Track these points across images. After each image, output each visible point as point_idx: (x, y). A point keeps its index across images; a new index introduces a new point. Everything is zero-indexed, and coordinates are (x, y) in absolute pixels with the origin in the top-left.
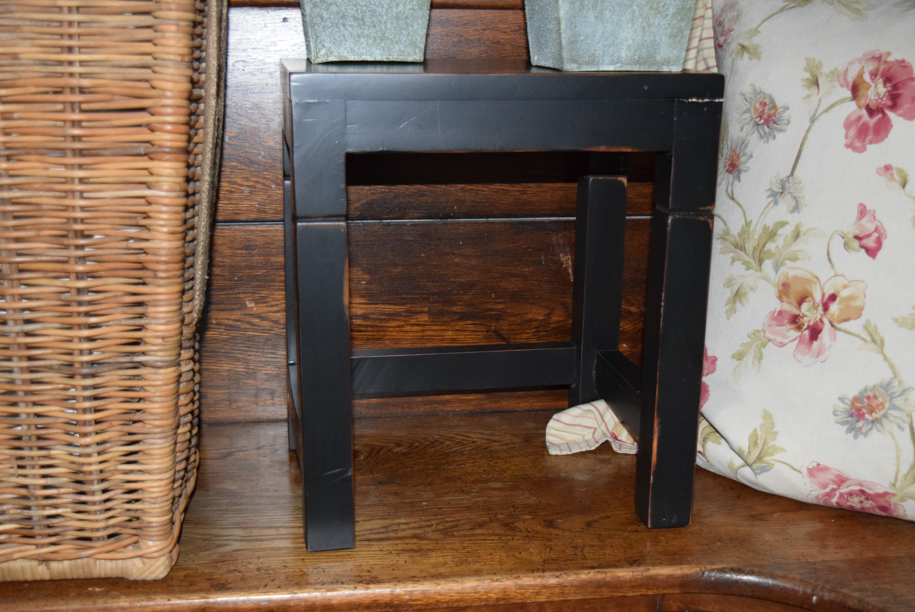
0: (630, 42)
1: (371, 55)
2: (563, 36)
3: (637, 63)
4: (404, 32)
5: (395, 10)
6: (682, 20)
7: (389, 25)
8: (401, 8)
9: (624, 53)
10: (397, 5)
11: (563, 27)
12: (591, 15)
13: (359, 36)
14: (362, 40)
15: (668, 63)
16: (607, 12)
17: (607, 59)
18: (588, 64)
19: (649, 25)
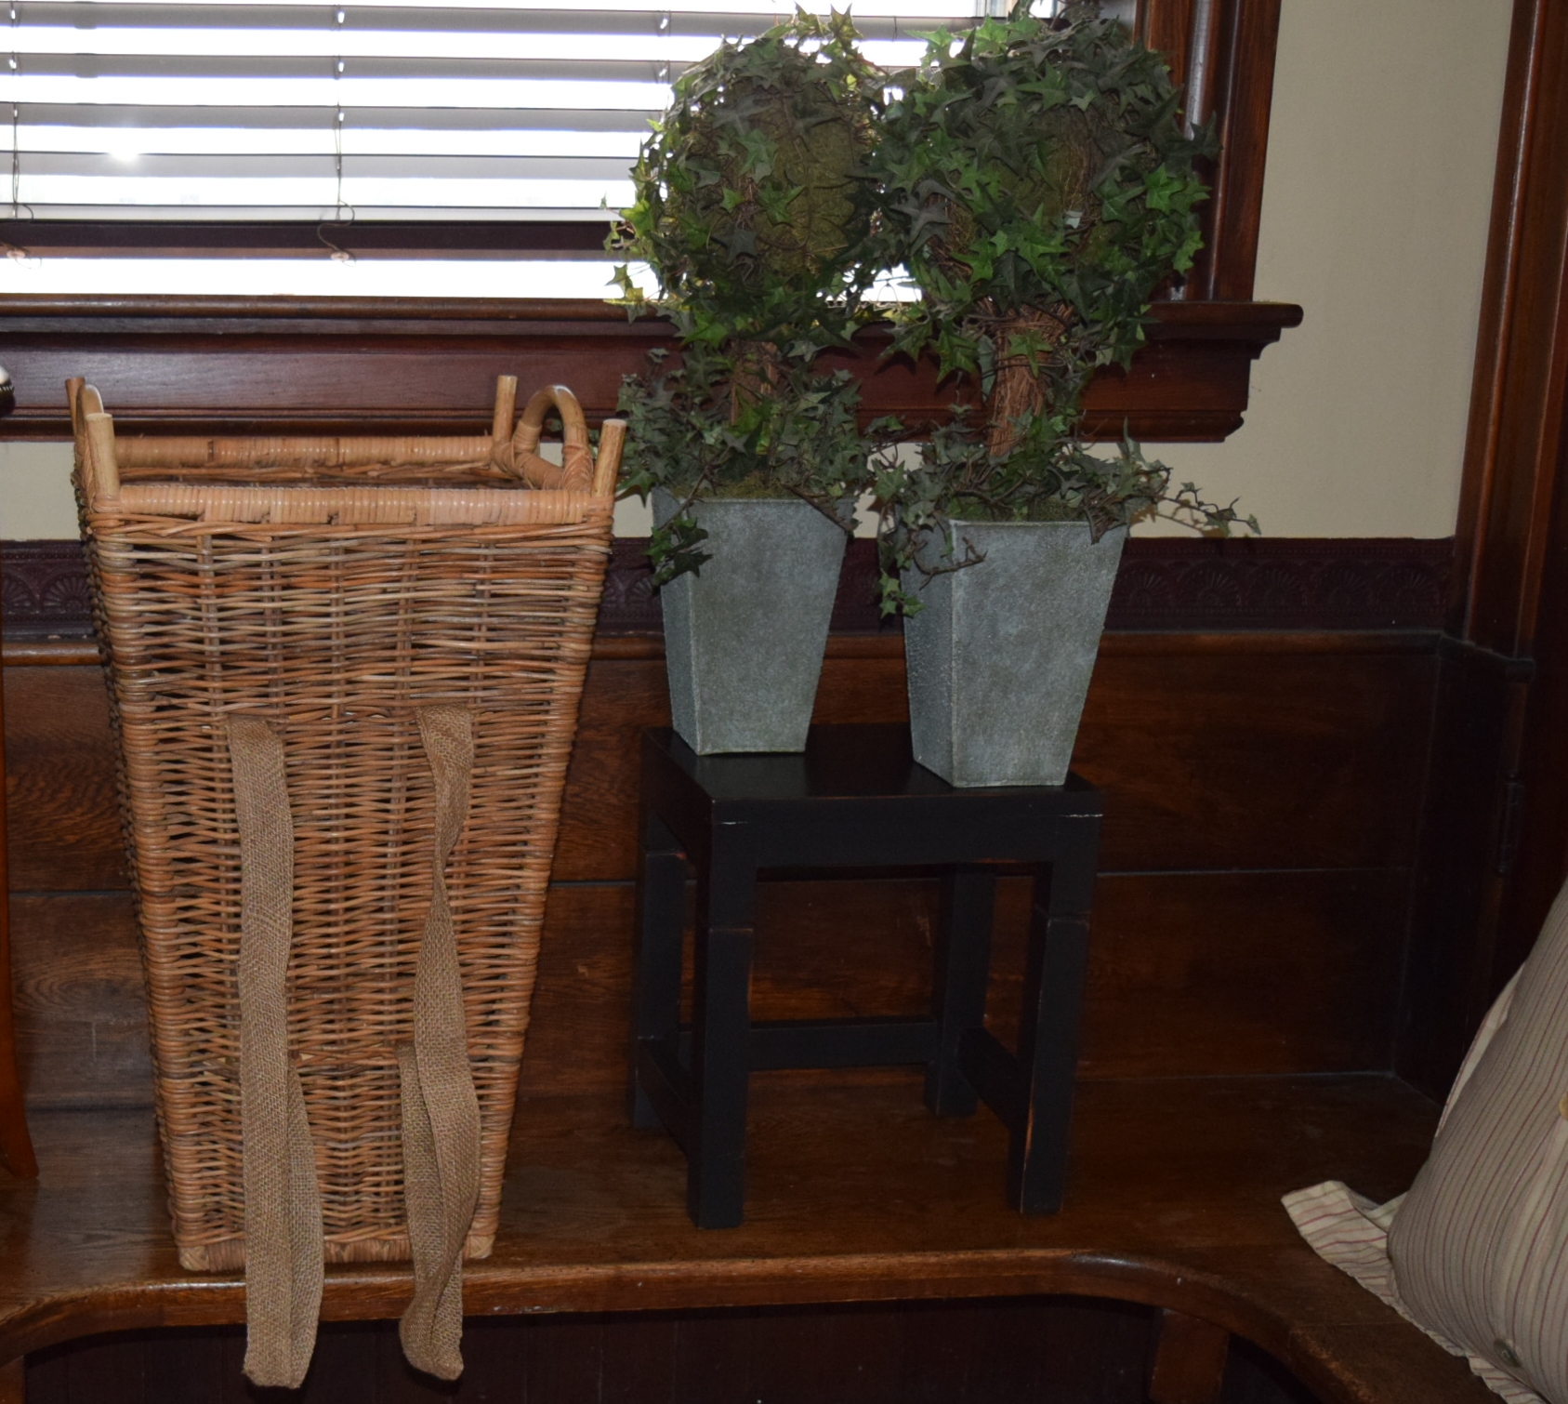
0: (1016, 761)
1: (755, 746)
2: (955, 757)
3: (1022, 778)
4: (788, 725)
5: (781, 705)
6: (1066, 740)
7: (774, 719)
8: (786, 703)
9: (1010, 771)
10: (783, 701)
11: (955, 750)
12: (981, 740)
13: (744, 730)
14: (747, 733)
15: (1051, 779)
16: (996, 736)
17: (994, 776)
18: (976, 781)
19: (1034, 746)
